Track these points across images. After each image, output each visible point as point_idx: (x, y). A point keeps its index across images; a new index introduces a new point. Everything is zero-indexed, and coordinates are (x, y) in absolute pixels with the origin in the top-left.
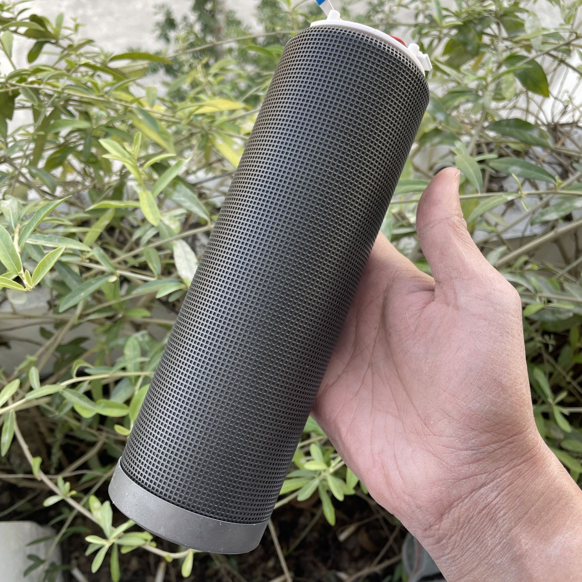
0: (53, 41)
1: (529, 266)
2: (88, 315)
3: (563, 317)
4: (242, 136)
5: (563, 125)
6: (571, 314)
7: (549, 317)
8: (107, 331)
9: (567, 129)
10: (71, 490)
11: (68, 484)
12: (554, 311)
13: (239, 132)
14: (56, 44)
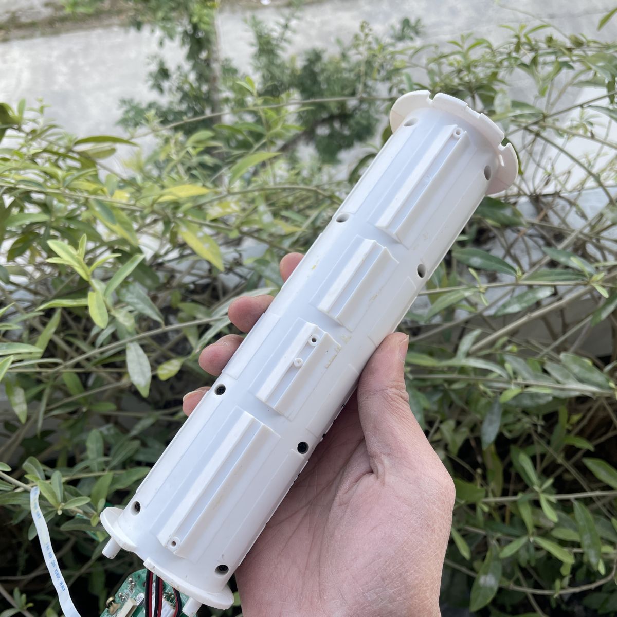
0: (16, 127)
1: (509, 348)
2: (52, 410)
3: (542, 401)
4: (207, 222)
5: (545, 196)
6: (550, 398)
7: (527, 402)
8: (71, 427)
9: (550, 199)
10: (27, 603)
11: (24, 596)
12: (533, 396)
13: (205, 219)
14: (19, 129)
